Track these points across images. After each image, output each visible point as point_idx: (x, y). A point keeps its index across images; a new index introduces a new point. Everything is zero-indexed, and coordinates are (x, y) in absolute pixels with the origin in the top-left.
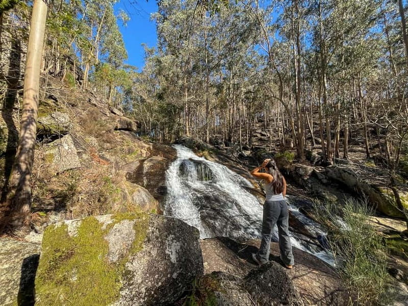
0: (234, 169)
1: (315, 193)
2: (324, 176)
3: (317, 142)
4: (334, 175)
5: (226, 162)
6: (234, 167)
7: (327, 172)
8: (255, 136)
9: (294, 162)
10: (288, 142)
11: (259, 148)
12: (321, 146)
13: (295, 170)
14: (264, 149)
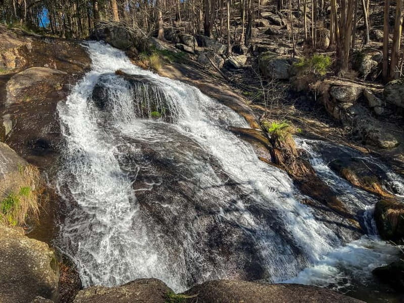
0: (212, 93)
1: (360, 132)
2: (379, 101)
3: (374, 37)
4: (398, 97)
5: (197, 79)
6: (212, 89)
7: (386, 93)
8: (257, 25)
9: (328, 76)
10: (320, 36)
11: (264, 49)
12: (381, 44)
13: (329, 91)
14: (274, 50)
